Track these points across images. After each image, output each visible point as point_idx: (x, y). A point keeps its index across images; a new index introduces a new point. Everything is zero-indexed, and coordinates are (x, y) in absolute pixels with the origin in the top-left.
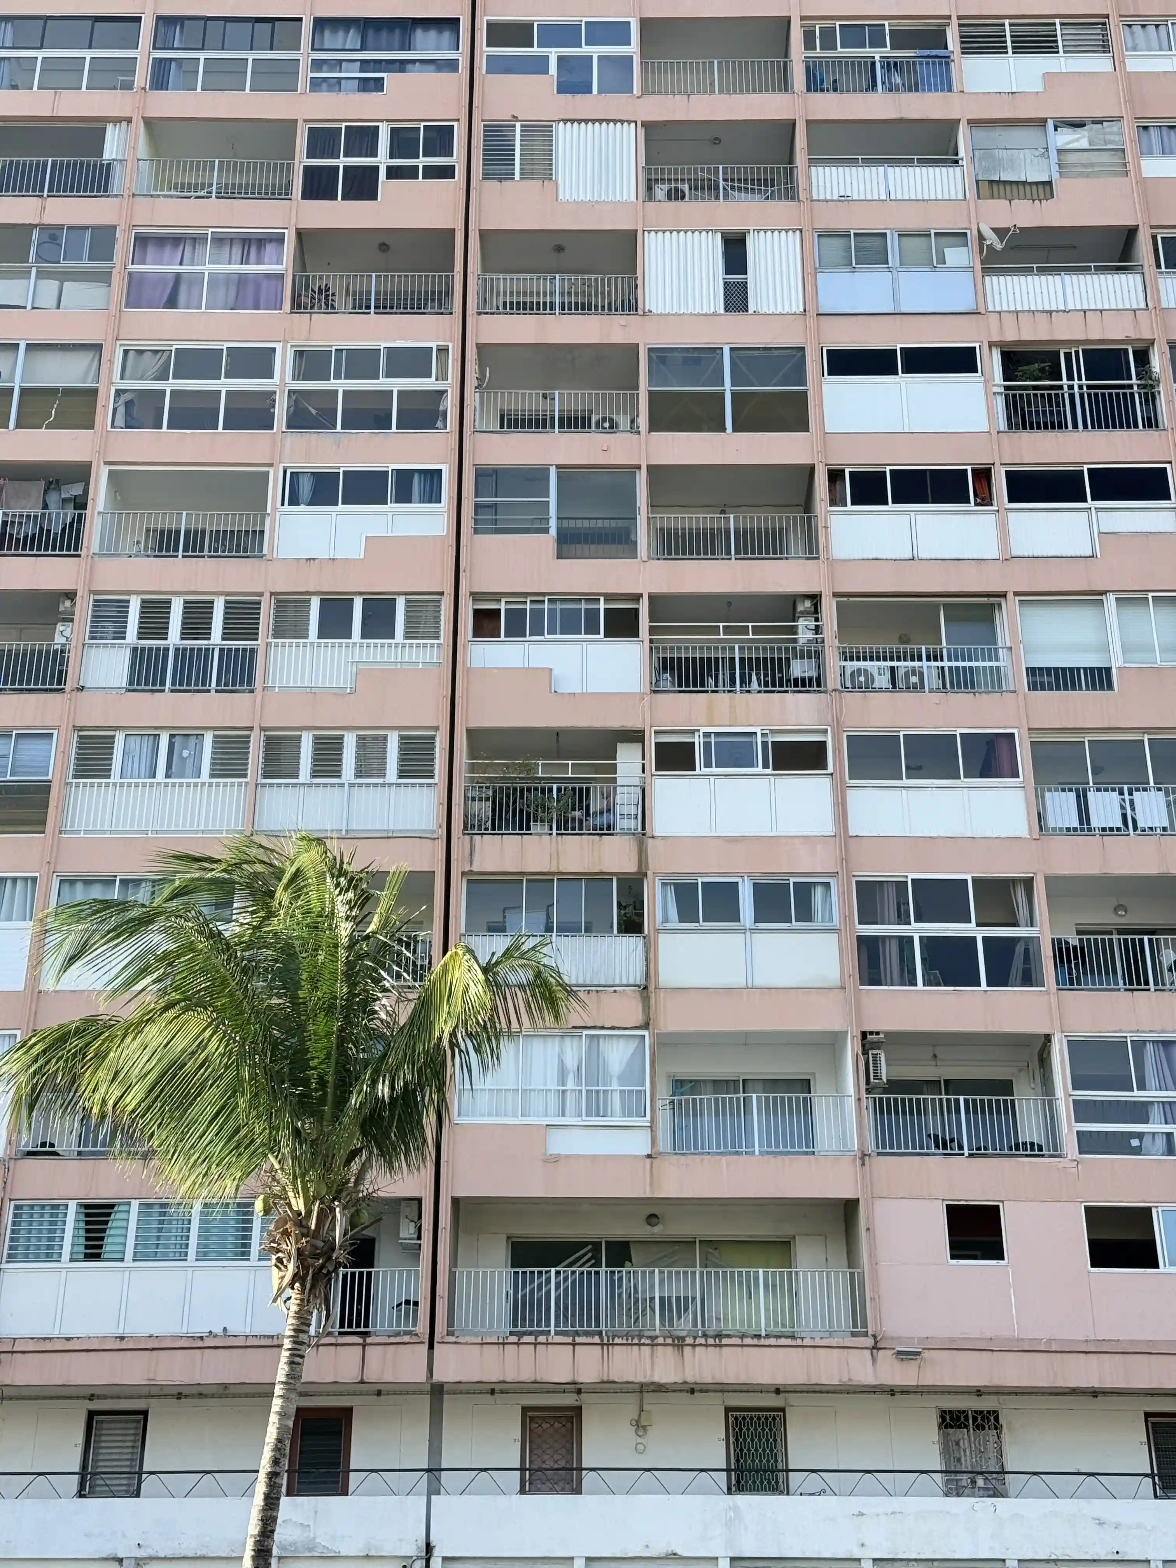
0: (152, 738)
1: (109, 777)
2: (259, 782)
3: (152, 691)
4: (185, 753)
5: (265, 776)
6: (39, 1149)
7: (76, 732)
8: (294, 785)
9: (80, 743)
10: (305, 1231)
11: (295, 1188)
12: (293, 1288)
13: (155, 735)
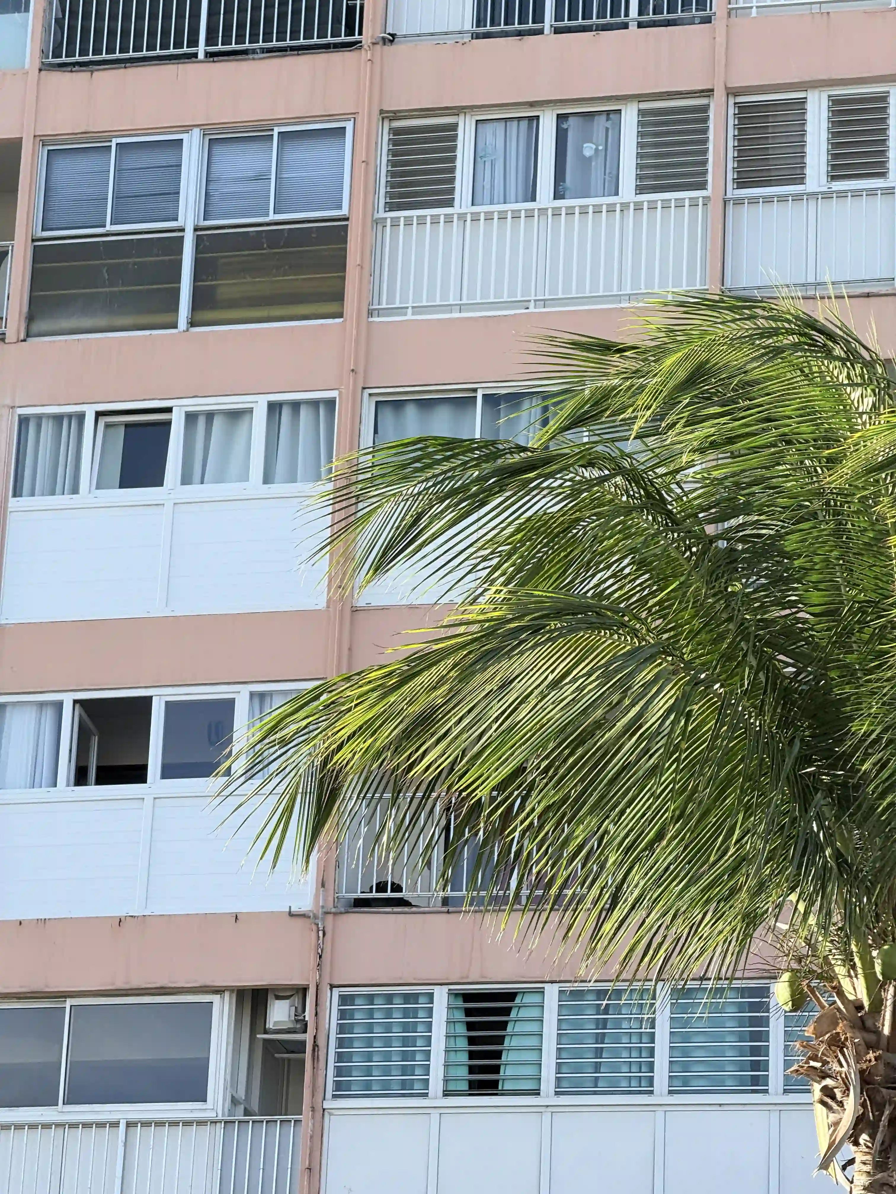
0: (524, 124)
1: (450, 203)
2: (729, 195)
3: (520, 34)
4: (588, 150)
5: (741, 185)
6: (375, 895)
7: (386, 123)
8: (798, 198)
9: (395, 143)
10: (872, 1037)
11: (848, 960)
12: (856, 1143)
13: (530, 119)
